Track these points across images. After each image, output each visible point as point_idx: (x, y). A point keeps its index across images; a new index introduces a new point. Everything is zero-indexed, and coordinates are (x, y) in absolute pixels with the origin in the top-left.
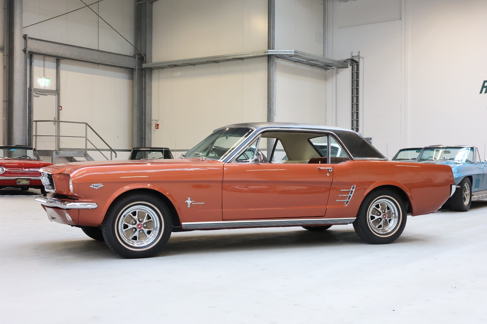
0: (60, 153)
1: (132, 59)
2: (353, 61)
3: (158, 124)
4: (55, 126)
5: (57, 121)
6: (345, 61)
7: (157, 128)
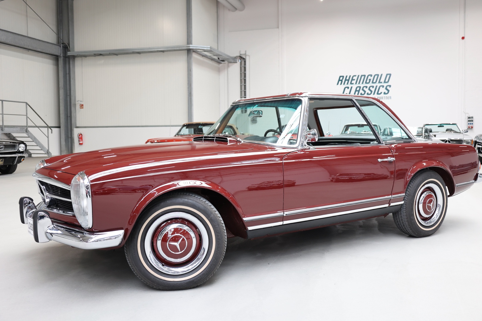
0: (5, 130)
2: (241, 58)
3: (82, 104)
6: (235, 58)
7: (82, 108)
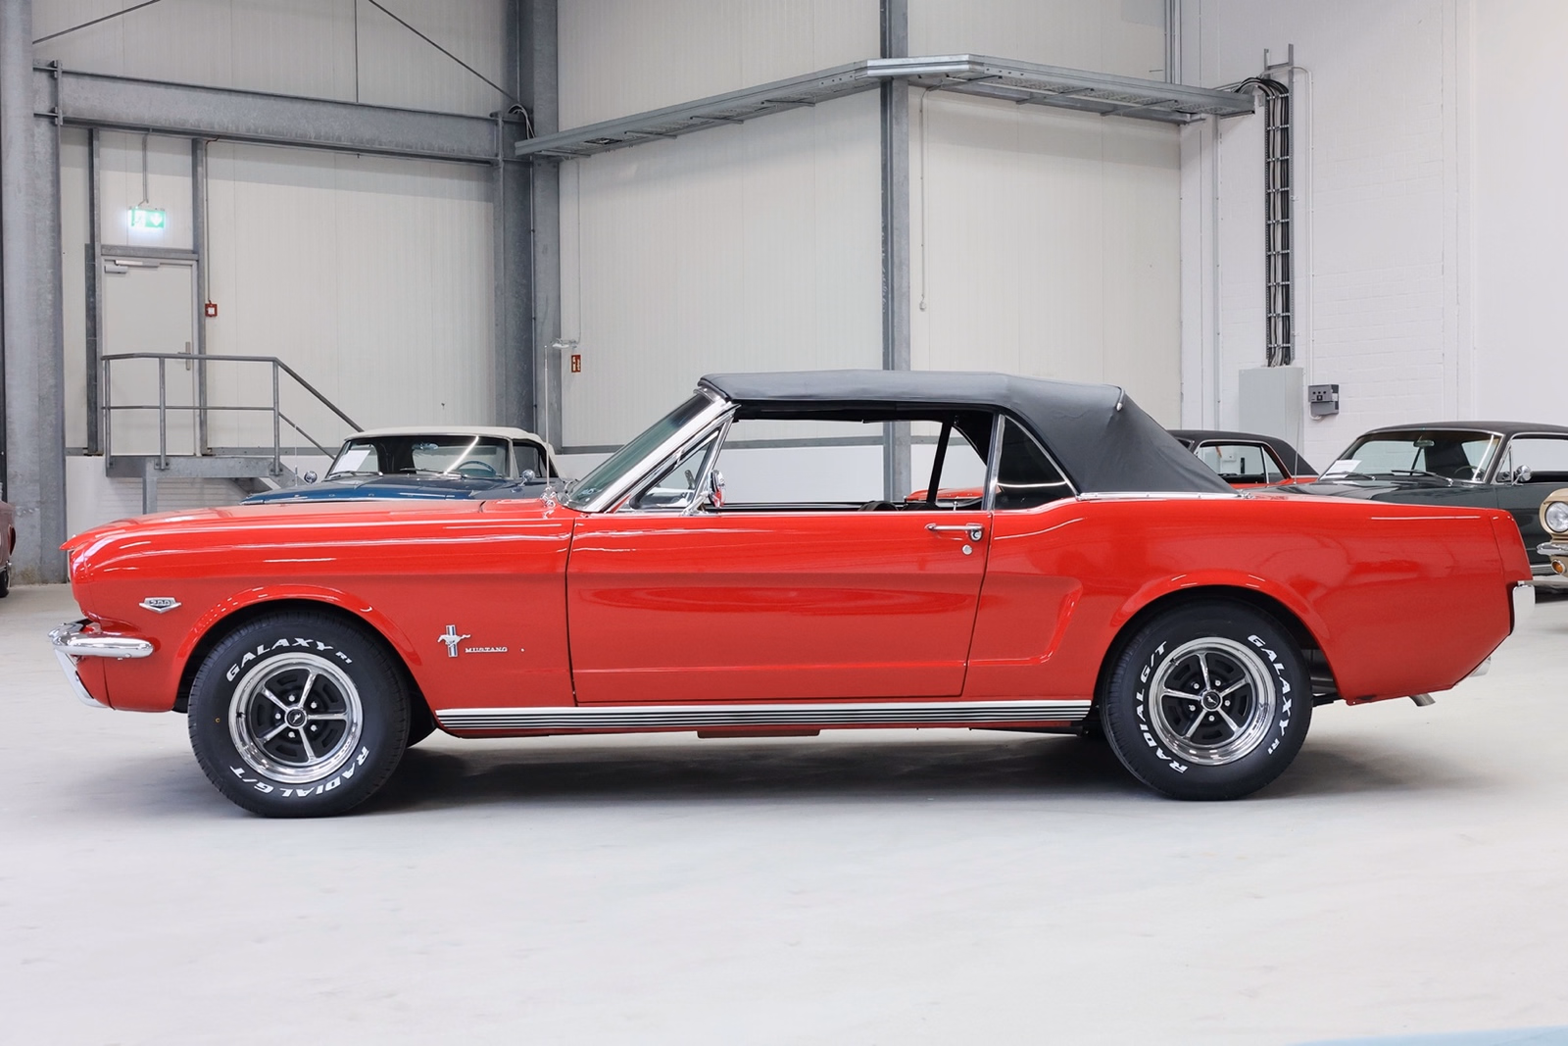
0: (172, 467)
1: (484, 128)
2: (1268, 85)
3: (577, 354)
4: (191, 371)
5: (199, 358)
6: (1237, 91)
7: (577, 371)
